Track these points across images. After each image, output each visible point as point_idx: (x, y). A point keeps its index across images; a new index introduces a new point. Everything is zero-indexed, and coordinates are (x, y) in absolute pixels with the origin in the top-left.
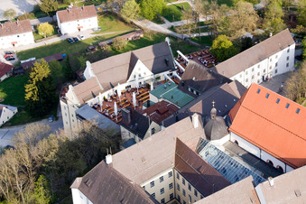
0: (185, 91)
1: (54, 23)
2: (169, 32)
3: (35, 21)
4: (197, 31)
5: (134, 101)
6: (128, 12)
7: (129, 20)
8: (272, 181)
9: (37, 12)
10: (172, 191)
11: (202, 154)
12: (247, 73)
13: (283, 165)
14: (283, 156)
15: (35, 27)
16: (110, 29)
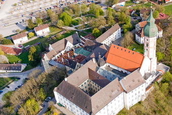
0: (87, 50)
1: (34, 32)
2: (75, 29)
3: (27, 32)
4: (85, 28)
5: (69, 56)
6: (60, 24)
7: (60, 27)
8: (125, 78)
9: (27, 29)
10: (89, 87)
11: (98, 72)
12: (107, 40)
13: (126, 72)
14: (126, 68)
15: (27, 34)
16: (54, 31)
